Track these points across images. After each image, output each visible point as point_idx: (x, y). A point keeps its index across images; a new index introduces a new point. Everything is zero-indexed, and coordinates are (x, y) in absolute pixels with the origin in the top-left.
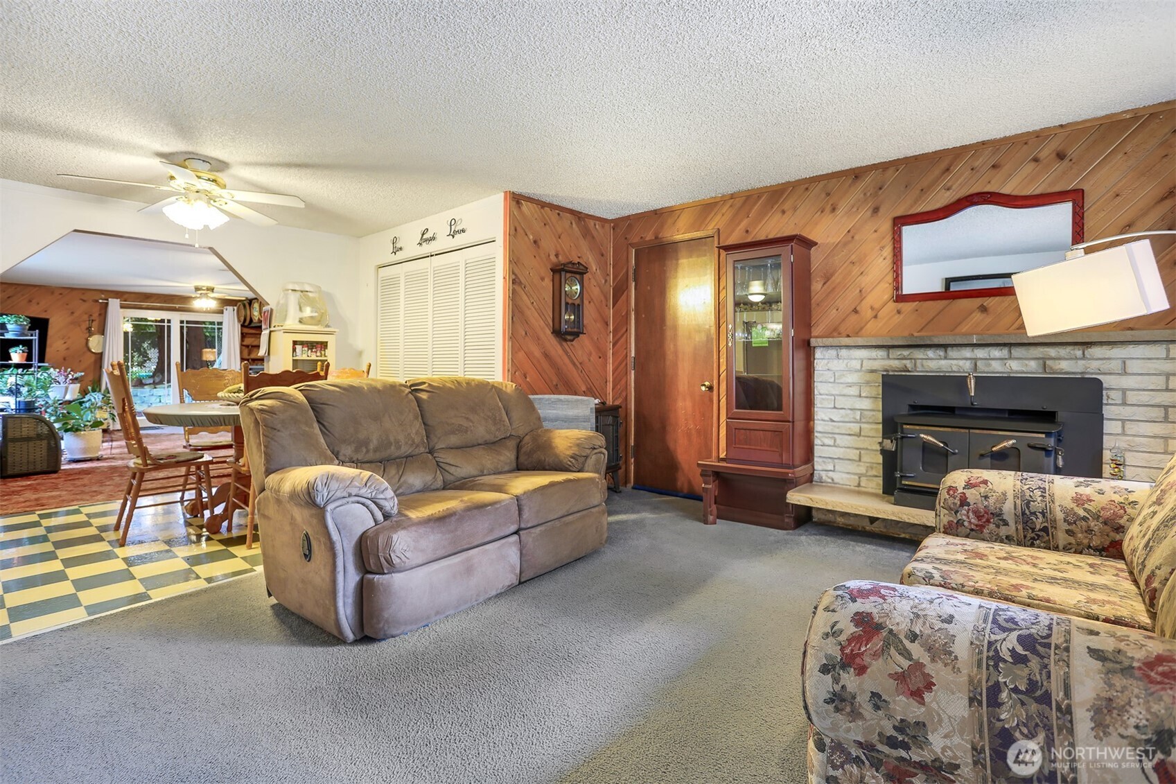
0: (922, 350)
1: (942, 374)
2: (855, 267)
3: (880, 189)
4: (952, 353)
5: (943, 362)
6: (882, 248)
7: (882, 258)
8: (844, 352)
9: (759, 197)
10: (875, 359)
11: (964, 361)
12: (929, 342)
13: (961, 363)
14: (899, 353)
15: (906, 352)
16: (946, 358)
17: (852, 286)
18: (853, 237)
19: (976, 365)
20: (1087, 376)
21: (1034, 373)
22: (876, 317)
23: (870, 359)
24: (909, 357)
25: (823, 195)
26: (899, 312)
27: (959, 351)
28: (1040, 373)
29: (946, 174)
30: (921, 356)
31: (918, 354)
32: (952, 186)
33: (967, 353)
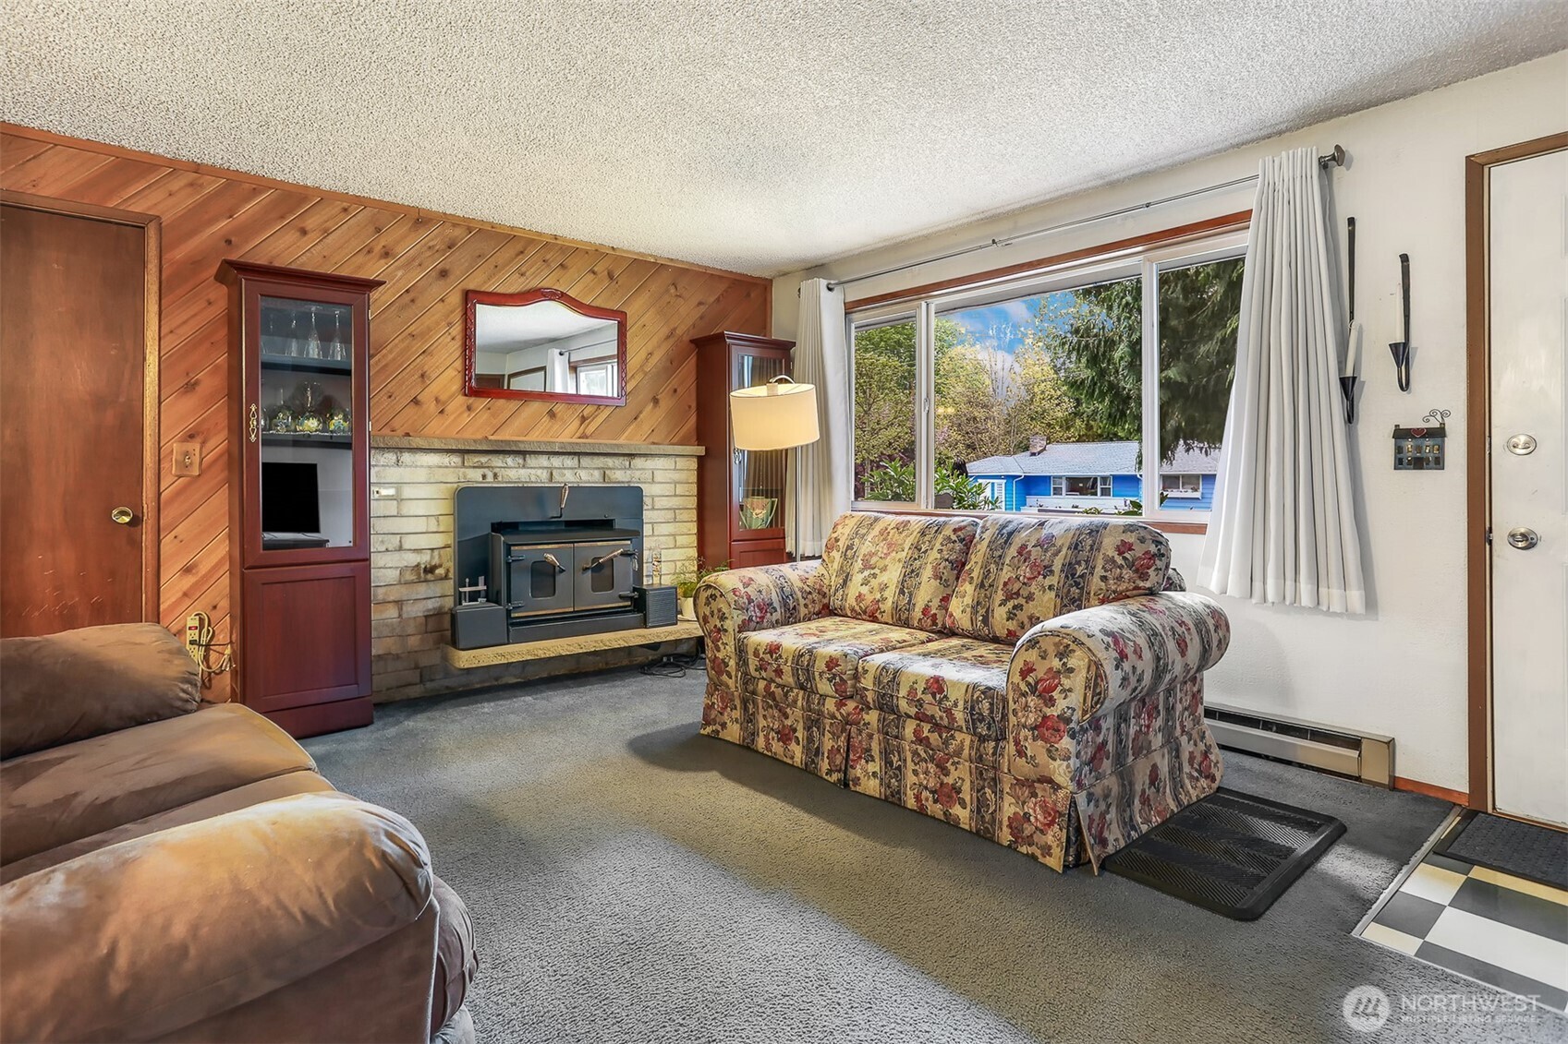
0: (501, 457)
1: (520, 485)
2: (415, 342)
3: (450, 248)
4: (531, 461)
5: (522, 471)
6: (450, 325)
7: (450, 337)
8: (406, 457)
9: (255, 192)
10: (447, 467)
11: (541, 470)
12: (514, 448)
13: (539, 472)
14: (476, 460)
15: (484, 459)
16: (524, 467)
17: (411, 367)
18: (413, 301)
19: (552, 474)
20: (632, 485)
21: (597, 483)
22: (442, 412)
23: (440, 467)
24: (487, 465)
25: (372, 229)
26: (469, 408)
27: (537, 459)
28: (600, 483)
29: (520, 257)
30: (500, 464)
31: (497, 461)
32: (525, 272)
33: (543, 461)
